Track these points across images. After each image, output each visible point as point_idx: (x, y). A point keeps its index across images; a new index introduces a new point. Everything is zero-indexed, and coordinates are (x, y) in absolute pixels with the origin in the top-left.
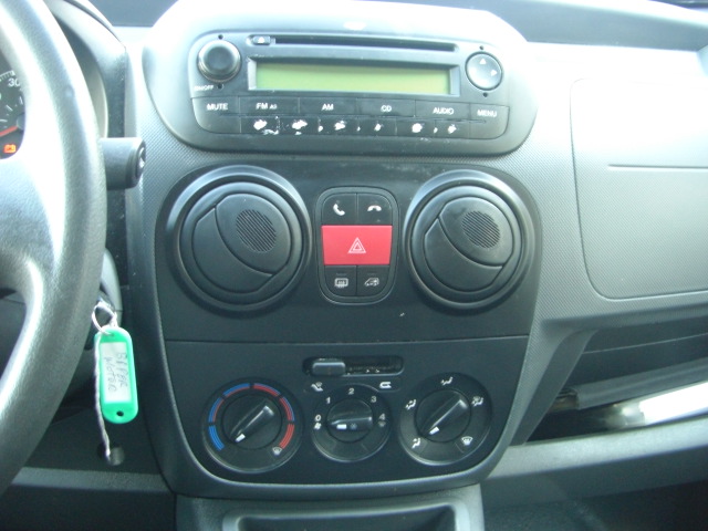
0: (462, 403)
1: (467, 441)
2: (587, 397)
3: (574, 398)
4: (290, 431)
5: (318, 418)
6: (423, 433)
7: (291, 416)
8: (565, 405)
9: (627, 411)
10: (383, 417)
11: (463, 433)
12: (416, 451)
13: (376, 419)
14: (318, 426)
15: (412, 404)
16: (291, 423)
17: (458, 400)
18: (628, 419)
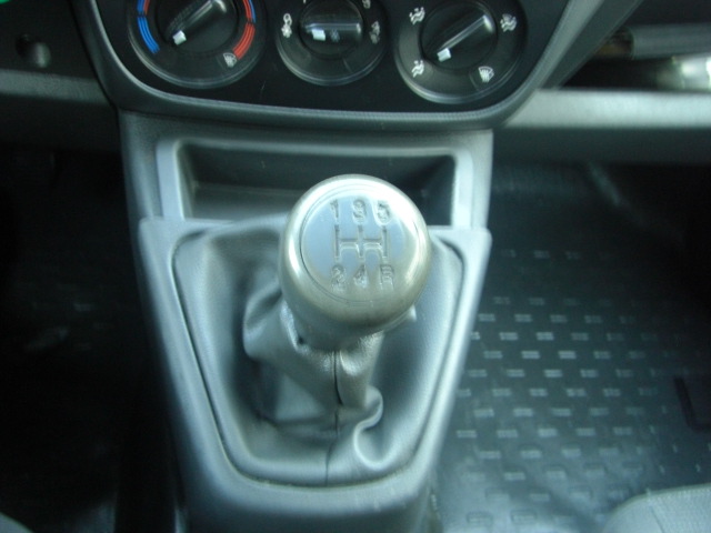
0: (487, 23)
1: (486, 74)
2: (645, 43)
3: (628, 43)
4: (249, 34)
5: (288, 19)
6: (429, 56)
7: (251, 13)
8: (615, 50)
9: (688, 69)
10: (377, 27)
11: (483, 62)
12: (418, 80)
13: (367, 29)
14: (287, 31)
15: (418, 16)
16: (251, 23)
17: (481, 14)
18: (687, 80)
